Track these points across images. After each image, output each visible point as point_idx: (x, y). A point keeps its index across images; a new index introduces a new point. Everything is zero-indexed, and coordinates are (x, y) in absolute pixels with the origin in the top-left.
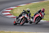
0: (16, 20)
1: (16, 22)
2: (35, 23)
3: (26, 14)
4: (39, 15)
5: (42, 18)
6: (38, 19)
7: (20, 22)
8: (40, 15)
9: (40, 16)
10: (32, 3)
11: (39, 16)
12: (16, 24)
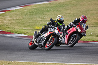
0: (34, 40)
1: (34, 43)
2: (69, 45)
3: (56, 28)
4: (77, 30)
5: (83, 35)
6: (75, 36)
7: (45, 43)
8: (78, 28)
9: (79, 30)
10: (34, 4)
11: (77, 32)
12: (33, 48)
